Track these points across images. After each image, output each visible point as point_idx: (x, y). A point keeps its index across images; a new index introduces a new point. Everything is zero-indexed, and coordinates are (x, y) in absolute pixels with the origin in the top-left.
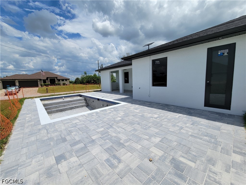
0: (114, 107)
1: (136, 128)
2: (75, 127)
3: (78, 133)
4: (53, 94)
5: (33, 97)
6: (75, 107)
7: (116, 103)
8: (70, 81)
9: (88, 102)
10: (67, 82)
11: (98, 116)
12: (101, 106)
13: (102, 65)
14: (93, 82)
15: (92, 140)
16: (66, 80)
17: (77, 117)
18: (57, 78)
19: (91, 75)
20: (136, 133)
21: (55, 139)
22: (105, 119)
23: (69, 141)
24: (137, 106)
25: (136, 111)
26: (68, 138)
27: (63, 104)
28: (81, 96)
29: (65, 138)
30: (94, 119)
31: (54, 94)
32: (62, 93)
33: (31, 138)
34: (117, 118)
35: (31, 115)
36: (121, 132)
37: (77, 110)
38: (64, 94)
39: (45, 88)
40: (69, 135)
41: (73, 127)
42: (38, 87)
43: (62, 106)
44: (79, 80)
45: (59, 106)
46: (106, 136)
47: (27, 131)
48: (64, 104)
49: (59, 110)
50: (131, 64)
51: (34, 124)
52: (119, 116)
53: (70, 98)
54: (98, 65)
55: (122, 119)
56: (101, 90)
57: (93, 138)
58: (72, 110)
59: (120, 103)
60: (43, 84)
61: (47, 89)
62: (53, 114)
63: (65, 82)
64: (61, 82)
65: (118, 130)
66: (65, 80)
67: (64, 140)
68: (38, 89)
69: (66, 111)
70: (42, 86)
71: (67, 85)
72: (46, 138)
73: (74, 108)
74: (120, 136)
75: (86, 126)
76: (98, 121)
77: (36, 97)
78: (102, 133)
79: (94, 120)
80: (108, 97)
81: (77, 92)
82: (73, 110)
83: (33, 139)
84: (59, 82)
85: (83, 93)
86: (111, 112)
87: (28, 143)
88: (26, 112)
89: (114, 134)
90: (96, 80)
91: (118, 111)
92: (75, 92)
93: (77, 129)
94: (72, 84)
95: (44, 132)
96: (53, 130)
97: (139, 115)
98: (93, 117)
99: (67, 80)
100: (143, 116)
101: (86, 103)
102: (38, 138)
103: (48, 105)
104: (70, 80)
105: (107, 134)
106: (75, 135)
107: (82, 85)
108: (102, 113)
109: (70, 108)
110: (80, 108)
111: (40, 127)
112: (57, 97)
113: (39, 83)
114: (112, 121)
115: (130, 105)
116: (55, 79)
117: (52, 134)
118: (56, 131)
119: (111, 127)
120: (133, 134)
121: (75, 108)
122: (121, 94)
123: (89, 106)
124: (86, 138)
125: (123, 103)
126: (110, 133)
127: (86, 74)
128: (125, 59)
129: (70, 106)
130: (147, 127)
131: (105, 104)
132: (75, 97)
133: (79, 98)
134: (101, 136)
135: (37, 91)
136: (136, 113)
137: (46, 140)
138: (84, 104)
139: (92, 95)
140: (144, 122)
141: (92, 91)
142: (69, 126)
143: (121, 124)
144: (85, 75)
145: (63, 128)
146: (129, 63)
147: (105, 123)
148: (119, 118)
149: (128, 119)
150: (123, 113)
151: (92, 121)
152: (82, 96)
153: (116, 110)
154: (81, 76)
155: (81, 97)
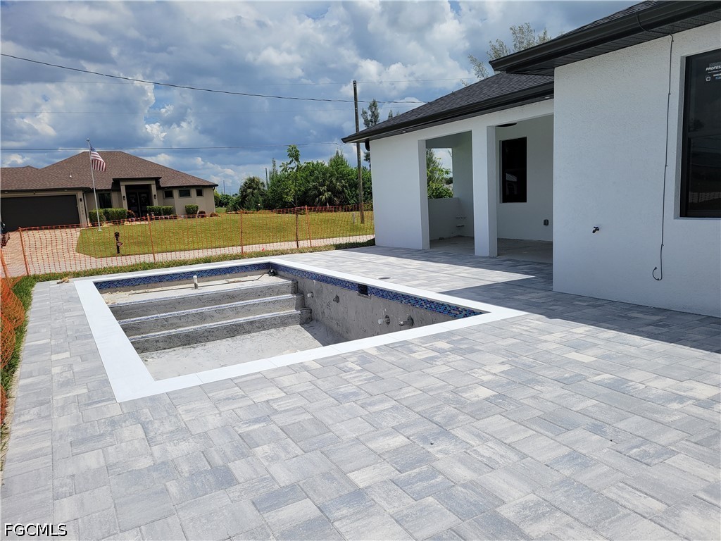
0: (451, 333)
1: (584, 452)
2: (266, 419)
3: (285, 449)
4: (149, 258)
5: (66, 274)
6: (252, 323)
7: (457, 308)
8: (216, 198)
9: (309, 302)
10: (204, 203)
11: (369, 375)
12: (380, 322)
13: (374, 105)
14: (330, 201)
15: (352, 490)
16: (200, 190)
17: (273, 375)
18: (157, 180)
19: (318, 164)
20: (586, 477)
21: (185, 468)
22: (408, 392)
23: (246, 486)
24: (581, 330)
25: (574, 356)
26: (240, 468)
27: (193, 311)
28: (273, 269)
29: (228, 470)
30: (352, 389)
31: (152, 260)
32: (191, 257)
33: (86, 455)
34: (468, 388)
35: (67, 355)
36: (501, 461)
37: (260, 338)
38: (197, 262)
39: (107, 229)
40: (243, 455)
41: (256, 421)
42: (78, 226)
43: (190, 319)
44: (262, 188)
45: (180, 318)
46: (422, 478)
47: (63, 423)
48: (200, 310)
49: (177, 336)
50: (546, 92)
51: (89, 398)
52: (483, 378)
53: (224, 281)
54: (356, 106)
55: (501, 396)
56: (372, 243)
57: (357, 481)
58: (238, 337)
59: (481, 313)
60: (98, 211)
61: (117, 235)
62: (155, 354)
63: (194, 200)
64: (179, 203)
65: (479, 449)
66: (194, 192)
67: (225, 479)
68: (79, 233)
69: (210, 345)
70: (93, 220)
71: (202, 214)
72: (145, 463)
73: (247, 327)
74: (498, 482)
75: (316, 422)
76: (374, 399)
77: (77, 275)
78: (402, 460)
79: (354, 394)
80: (414, 277)
81: (256, 253)
82: (243, 337)
83: (92, 460)
84: (170, 200)
85: (282, 253)
86: (437, 357)
87: (73, 476)
88: (48, 341)
89: (462, 473)
90: (343, 186)
91: (472, 351)
92: (247, 249)
93: (277, 433)
94: (224, 209)
95: (131, 432)
96: (168, 427)
97: (598, 378)
98: (347, 376)
99: (205, 192)
100: (618, 387)
101: (303, 304)
102: (112, 460)
103: (131, 314)
104: (218, 191)
105: (425, 468)
106: (273, 459)
107: (275, 215)
108: (389, 358)
109: (226, 327)
110: (273, 331)
111: (115, 411)
112: (167, 275)
113: (81, 206)
114: (447, 402)
115: (536, 321)
116: (149, 187)
117: (170, 448)
118: (182, 432)
119: (444, 431)
120: (566, 481)
121: (249, 332)
122: (480, 262)
123: (314, 322)
124: (323, 475)
125: (497, 313)
126: (439, 465)
127: (297, 160)
128: (508, 64)
129: (224, 318)
130: (652, 451)
131: (400, 311)
132: (249, 278)
133: (267, 280)
134: (395, 475)
135: (75, 246)
136: (577, 371)
137: (148, 469)
138: (293, 311)
139: (328, 267)
140: (631, 423)
141: (328, 248)
142: (240, 412)
143: (495, 423)
144: (293, 165)
145: (213, 420)
146: (532, 84)
147: (410, 413)
148: (485, 393)
149: (534, 397)
150: (502, 363)
151: (346, 396)
152: (281, 273)
153: (460, 345)
154: (270, 168)
155: (275, 274)
